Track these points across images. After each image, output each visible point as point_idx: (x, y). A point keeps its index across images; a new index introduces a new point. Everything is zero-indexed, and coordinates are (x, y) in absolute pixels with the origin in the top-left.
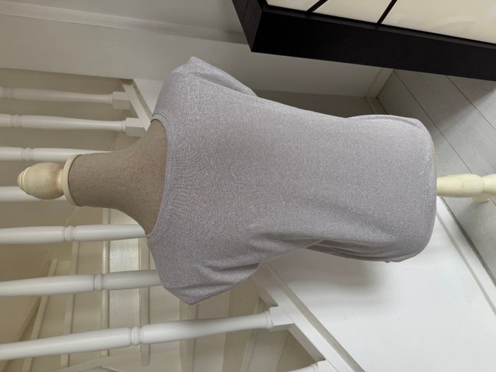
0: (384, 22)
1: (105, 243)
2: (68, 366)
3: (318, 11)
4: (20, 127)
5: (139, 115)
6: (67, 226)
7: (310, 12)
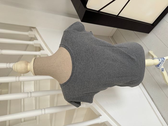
0: (119, 15)
5: (38, 40)
7: (99, 11)
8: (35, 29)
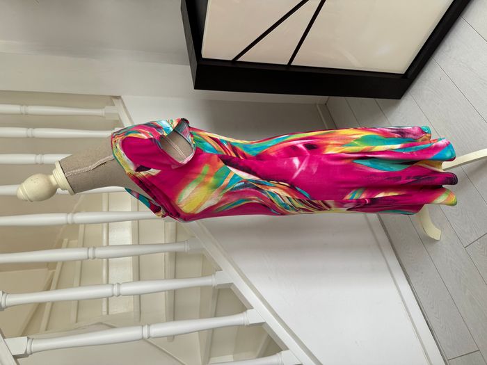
0: (293, 64)
1: (105, 225)
4: (33, 137)
6: (68, 213)
7: (234, 61)
8: (120, 100)
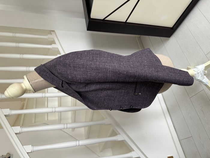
0: (127, 22)
2: (35, 123)
3: (106, 19)
7: (104, 20)
8: (54, 32)
